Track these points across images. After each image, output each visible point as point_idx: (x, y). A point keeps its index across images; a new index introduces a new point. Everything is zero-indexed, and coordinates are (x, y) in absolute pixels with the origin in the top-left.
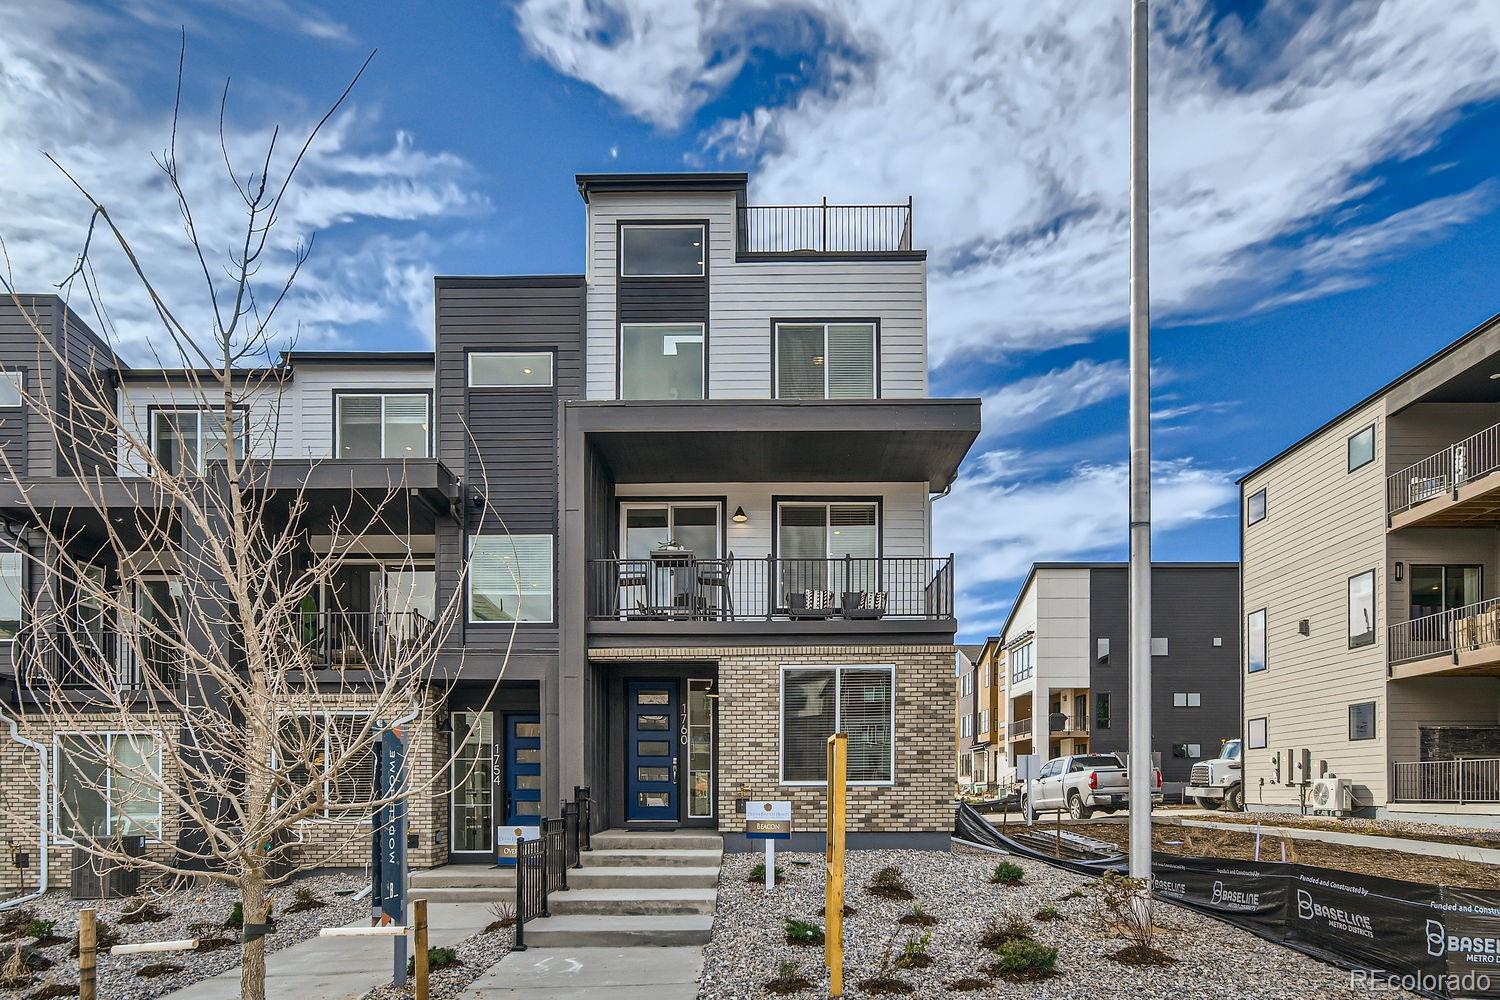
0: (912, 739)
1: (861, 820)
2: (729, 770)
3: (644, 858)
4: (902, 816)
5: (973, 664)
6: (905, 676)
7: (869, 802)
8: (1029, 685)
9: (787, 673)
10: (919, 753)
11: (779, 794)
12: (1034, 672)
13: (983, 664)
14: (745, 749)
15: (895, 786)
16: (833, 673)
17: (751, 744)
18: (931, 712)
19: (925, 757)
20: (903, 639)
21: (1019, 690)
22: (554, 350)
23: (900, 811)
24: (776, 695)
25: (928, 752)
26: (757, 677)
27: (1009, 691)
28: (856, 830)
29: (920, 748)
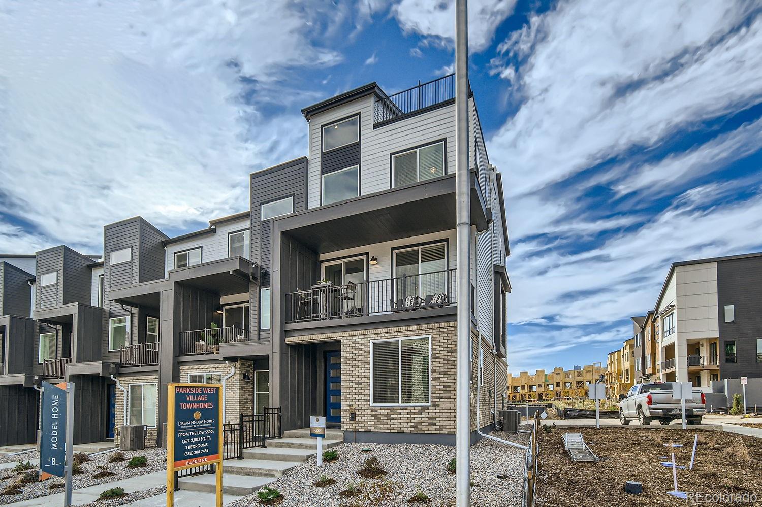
0: (441, 379)
1: (412, 426)
2: (347, 398)
3: (292, 444)
4: (435, 424)
5: (641, 328)
6: (436, 341)
7: (416, 416)
8: (673, 338)
9: (375, 344)
10: (445, 387)
11: (370, 411)
12: (676, 330)
13: (647, 328)
14: (353, 386)
15: (430, 406)
16: (398, 342)
17: (356, 384)
18: (451, 362)
19: (448, 389)
20: (435, 320)
21: (667, 341)
22: (294, 195)
23: (434, 422)
24: (369, 356)
25: (450, 386)
26: (359, 347)
27: (663, 342)
28: (409, 432)
29: (444, 384)
